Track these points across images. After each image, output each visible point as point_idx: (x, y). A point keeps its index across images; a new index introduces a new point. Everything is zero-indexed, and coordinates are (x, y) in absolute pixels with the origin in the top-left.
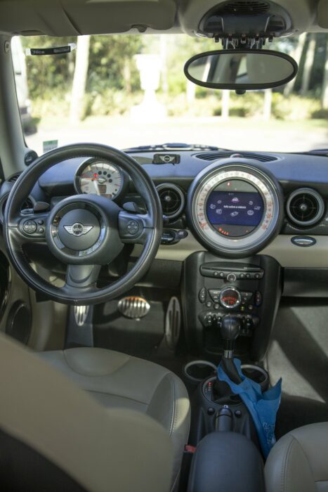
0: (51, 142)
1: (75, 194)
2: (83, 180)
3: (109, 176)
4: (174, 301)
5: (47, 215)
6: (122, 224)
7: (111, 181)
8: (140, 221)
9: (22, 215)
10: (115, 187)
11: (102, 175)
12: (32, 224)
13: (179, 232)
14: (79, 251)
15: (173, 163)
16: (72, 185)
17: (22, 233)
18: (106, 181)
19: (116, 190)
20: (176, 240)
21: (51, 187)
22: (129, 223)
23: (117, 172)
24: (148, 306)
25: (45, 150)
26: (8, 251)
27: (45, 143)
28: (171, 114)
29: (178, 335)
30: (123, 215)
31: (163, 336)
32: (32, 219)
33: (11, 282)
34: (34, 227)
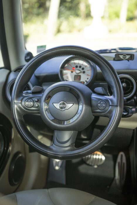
0: (42, 47)
1: (60, 81)
2: (65, 72)
3: (83, 69)
4: (122, 155)
5: (41, 95)
6: (94, 103)
7: (84, 72)
8: (107, 101)
9: (24, 95)
10: (87, 77)
11: (78, 68)
12: (30, 101)
13: (132, 108)
14: (64, 121)
15: (128, 60)
16: (57, 75)
17: (24, 107)
18: (81, 72)
19: (88, 79)
20: (130, 114)
21: (42, 76)
22: (99, 102)
23: (88, 66)
24: (103, 158)
25: (38, 51)
26: (14, 119)
27: (38, 47)
28: (110, 31)
29: (124, 179)
30: (94, 96)
31: (113, 179)
32: (31, 98)
33: (13, 139)
34: (32, 103)
